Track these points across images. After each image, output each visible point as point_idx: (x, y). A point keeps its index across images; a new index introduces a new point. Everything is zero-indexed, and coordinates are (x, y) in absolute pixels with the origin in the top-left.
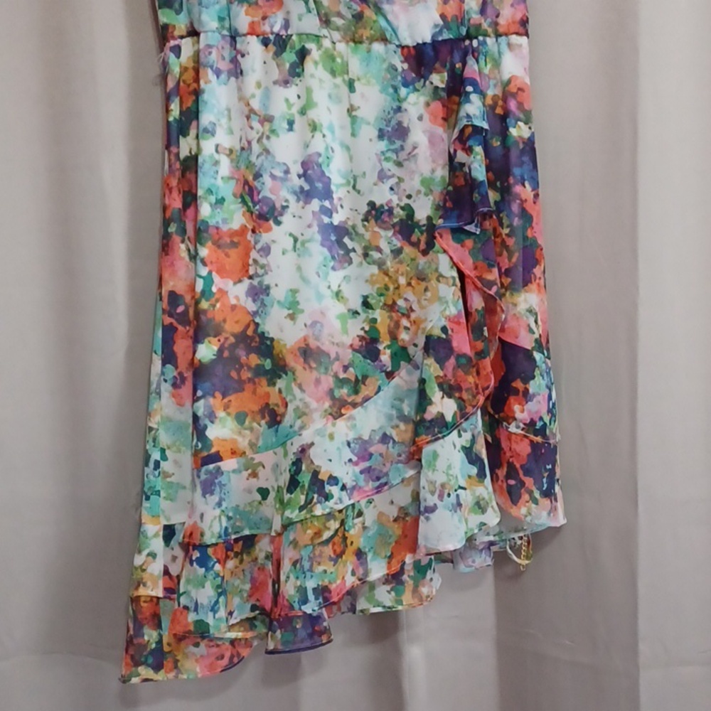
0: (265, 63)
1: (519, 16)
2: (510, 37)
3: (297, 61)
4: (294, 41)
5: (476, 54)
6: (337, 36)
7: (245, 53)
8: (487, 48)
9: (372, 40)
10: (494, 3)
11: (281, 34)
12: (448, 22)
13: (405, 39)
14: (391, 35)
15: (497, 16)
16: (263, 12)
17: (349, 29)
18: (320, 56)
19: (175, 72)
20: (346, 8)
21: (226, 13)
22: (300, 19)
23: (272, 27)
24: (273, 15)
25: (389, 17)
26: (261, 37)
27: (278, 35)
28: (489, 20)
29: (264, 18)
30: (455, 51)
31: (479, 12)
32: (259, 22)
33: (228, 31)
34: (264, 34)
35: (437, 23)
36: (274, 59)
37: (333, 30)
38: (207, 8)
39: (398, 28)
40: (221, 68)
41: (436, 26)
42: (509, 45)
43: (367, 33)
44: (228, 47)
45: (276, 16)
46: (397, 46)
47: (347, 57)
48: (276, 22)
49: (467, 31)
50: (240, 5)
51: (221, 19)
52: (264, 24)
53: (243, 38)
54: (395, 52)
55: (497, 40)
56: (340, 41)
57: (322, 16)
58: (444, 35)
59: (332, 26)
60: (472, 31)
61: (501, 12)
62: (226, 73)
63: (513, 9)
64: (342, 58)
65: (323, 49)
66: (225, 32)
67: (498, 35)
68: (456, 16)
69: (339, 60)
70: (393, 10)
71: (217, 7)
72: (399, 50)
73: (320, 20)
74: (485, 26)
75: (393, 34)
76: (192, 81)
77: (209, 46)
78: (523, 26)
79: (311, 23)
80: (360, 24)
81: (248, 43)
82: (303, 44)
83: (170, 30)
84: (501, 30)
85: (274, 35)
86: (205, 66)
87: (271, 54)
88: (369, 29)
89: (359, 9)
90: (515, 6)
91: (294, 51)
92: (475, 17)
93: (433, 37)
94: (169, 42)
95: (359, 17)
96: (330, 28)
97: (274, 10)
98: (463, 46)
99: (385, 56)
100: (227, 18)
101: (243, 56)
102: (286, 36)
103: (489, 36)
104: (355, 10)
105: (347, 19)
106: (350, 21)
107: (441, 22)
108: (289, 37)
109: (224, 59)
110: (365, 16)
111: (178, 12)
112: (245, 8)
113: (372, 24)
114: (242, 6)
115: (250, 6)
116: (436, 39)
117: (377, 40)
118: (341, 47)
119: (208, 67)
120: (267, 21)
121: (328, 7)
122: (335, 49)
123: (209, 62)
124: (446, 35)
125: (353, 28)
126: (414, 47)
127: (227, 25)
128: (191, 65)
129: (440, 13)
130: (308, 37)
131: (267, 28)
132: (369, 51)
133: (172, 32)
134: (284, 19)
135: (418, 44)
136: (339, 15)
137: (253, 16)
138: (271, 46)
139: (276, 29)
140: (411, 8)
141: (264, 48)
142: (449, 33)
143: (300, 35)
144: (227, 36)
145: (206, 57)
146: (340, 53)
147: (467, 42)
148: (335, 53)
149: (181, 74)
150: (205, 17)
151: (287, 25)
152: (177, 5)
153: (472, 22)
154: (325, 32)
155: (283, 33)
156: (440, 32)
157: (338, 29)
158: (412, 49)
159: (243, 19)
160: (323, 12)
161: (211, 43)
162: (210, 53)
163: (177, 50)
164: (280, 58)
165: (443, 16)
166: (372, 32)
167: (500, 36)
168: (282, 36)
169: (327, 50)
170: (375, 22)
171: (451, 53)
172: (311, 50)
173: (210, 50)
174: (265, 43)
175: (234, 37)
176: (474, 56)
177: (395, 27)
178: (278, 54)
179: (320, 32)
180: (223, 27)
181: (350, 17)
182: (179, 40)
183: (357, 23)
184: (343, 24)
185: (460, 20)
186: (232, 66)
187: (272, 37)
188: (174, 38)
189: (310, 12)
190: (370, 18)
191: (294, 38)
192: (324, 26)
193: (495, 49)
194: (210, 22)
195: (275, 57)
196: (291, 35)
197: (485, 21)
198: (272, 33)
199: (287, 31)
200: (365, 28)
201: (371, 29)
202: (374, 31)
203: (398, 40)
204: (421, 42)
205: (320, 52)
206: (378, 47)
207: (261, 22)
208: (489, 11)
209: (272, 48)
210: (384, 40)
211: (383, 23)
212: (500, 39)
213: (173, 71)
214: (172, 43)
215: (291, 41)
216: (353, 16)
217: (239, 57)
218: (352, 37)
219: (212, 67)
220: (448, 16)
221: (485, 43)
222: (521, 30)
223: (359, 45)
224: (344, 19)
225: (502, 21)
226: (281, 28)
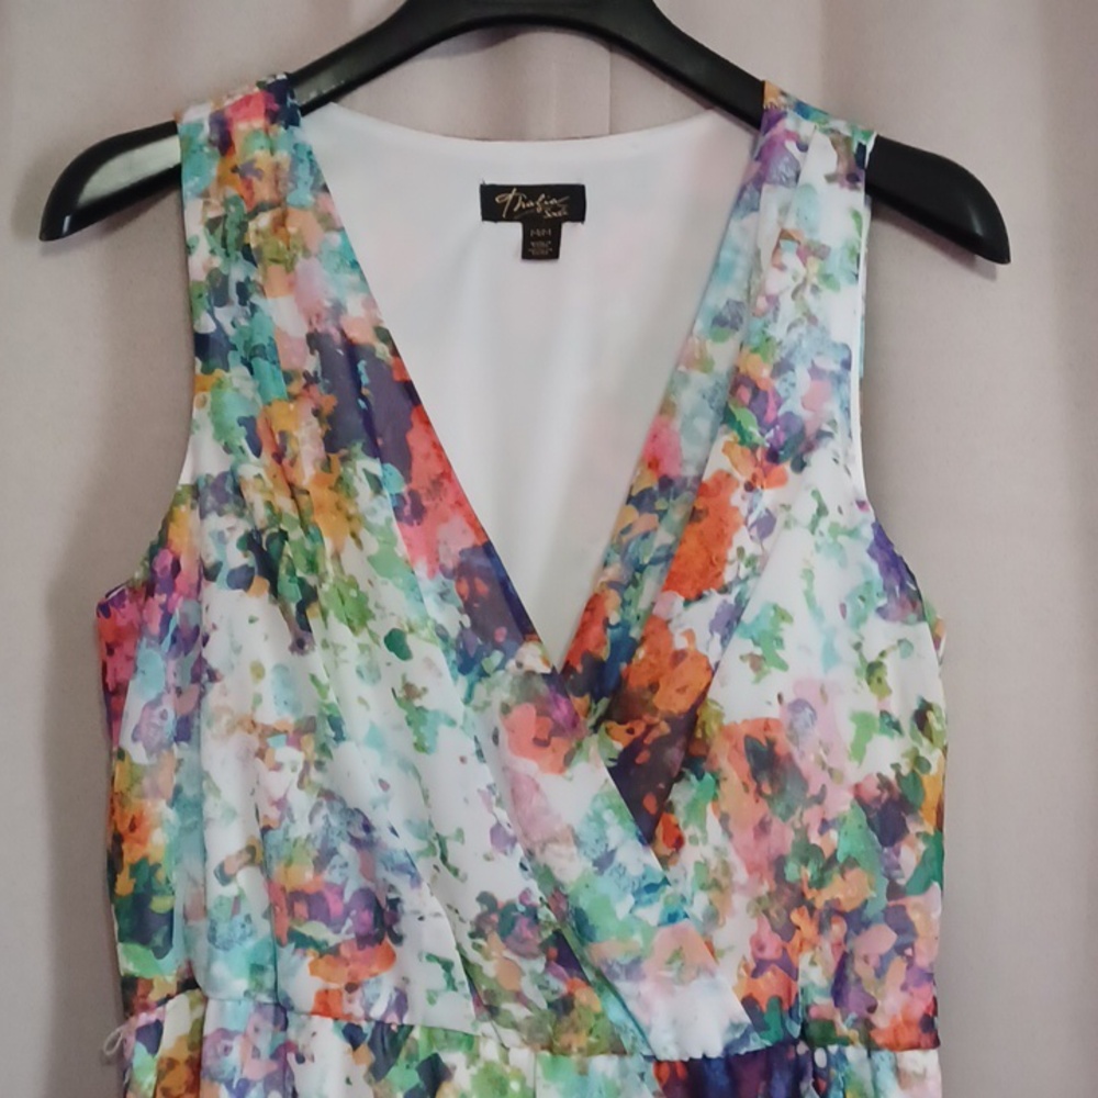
0: (348, 1081)
1: (919, 1009)
2: (899, 1054)
3: (422, 1085)
4: (415, 1042)
5: (823, 1084)
6: (511, 1036)
7: (307, 1053)
8: (846, 1068)
9: (591, 1051)
10: (864, 984)
11: (388, 1021)
12: (761, 1014)
13: (665, 1049)
14: (634, 1039)
15: (872, 1009)
16: (350, 974)
17: (540, 1029)
18: (474, 1077)
19: (145, 1086)
20: (536, 987)
21: (268, 956)
22: (432, 1001)
23: (368, 1006)
24: (372, 980)
25: (631, 1005)
26: (344, 1023)
27: (380, 1024)
28: (853, 1015)
29: (352, 987)
30: (777, 1075)
31: (829, 990)
32: (341, 994)
33: (270, 996)
34: (349, 1016)
35: (736, 1021)
36: (369, 1082)
37: (506, 1026)
38: (226, 949)
39: (649, 1029)
40: (250, 1077)
41: (735, 1027)
42: (898, 1072)
43: (582, 1040)
44: (268, 1026)
45: (378, 982)
46: (646, 1057)
47: (535, 1078)
48: (378, 996)
49: (803, 1031)
50: (300, 950)
51: (256, 969)
52: (350, 1001)
53: (303, 1017)
54: (642, 1076)
55: (869, 1056)
56: (520, 1047)
57: (482, 995)
58: (752, 1042)
59: (500, 1018)
60: (814, 1030)
61: (880, 1003)
62: (260, 1085)
63: (904, 996)
64: (523, 1081)
65: (481, 1064)
66: (264, 998)
67: (871, 1047)
68: (780, 1001)
69: (515, 1086)
70: (639, 994)
71: (250, 944)
72: (651, 1068)
73: (478, 1003)
74: (843, 1028)
75: (640, 1037)
76: (183, 1090)
77: (225, 1033)
78: (928, 1031)
79: (456, 1011)
80: (566, 1021)
81: (314, 1034)
82: (435, 1051)
83: (140, 991)
84: (879, 1040)
85: (373, 1024)
86: (213, 1079)
87: (363, 1069)
88: (584, 1032)
89: (564, 989)
90: (911, 988)
91: (415, 1064)
92: (822, 1002)
93: (727, 1049)
94: (137, 1016)
95: (563, 1006)
96: (498, 1023)
97: (374, 969)
98: (792, 1056)
99: (618, 1083)
100: (271, 967)
101: (301, 1059)
102: (401, 1027)
103: (852, 1043)
104: (554, 992)
105: (539, 1009)
106: (543, 1015)
107: (746, 1019)
108: (405, 1029)
109: (256, 1053)
110: (576, 1004)
111: (160, 953)
112: (310, 959)
113: (592, 1022)
114: (305, 955)
115: (321, 956)
116: (732, 1052)
117: (602, 1053)
118: (522, 1056)
119: (221, 1081)
120: (358, 994)
121: (495, 980)
122: (506, 1061)
123: (223, 1072)
124: (757, 1043)
125: (549, 1028)
126: (683, 1062)
127: (268, 981)
128: (184, 1054)
129: (743, 994)
130: (446, 1036)
131: (356, 1009)
132: (583, 1072)
133: (145, 996)
134: (396, 989)
135: (691, 1060)
136: (519, 997)
137: (328, 980)
138: (364, 1048)
139: (378, 1011)
140: (678, 988)
141: (349, 1046)
142: (761, 1037)
143: (430, 1031)
144: (266, 1004)
145: (217, 1057)
146: (519, 1070)
147: (802, 1048)
148: (508, 1069)
149: (160, 1076)
150: (220, 969)
151: (401, 1002)
152: (158, 940)
153: (813, 1012)
154: (487, 1027)
155: (393, 1019)
156: (745, 1038)
157: (515, 1026)
158: (679, 1065)
159: (304, 983)
160: (484, 987)
161: (232, 1026)
162: (227, 1050)
163: (153, 1034)
164: (383, 1081)
165: (749, 1003)
166: (592, 1039)
167: (878, 1048)
168: (390, 1025)
169: (489, 1068)
170: (598, 1016)
171: (767, 1075)
172: (455, 1068)
173: (227, 1042)
174: (352, 1035)
175: (282, 1010)
176: (816, 1086)
177: (642, 1026)
178: (377, 1072)
179: (476, 1029)
180: (259, 986)
181: (544, 1006)
182: (160, 1009)
183: (559, 1020)
184: (528, 1018)
185: (786, 1007)
186: (274, 1066)
187: (367, 1028)
188: (146, 1008)
189: (455, 989)
190: (588, 1008)
191: (416, 1034)
192: (486, 1014)
193: (865, 1073)
194: (230, 978)
195: (373, 1079)
196: (411, 1028)
197: (843, 1020)
198: (368, 1019)
199: (401, 1017)
200: (577, 1031)
201: (591, 1032)
202: (598, 1037)
203: (649, 1046)
204: (698, 1056)
205: (474, 1070)
206: (604, 1065)
207: (345, 994)
208: (853, 996)
209: (367, 1056)
210: (618, 1050)
211: (615, 1014)
212: (877, 1056)
213: (141, 1084)
214: (144, 1018)
215: (409, 1041)
216: (550, 1005)
217: (291, 1057)
218: (545, 1044)
219: (229, 1084)
220: (760, 999)
221: (842, 1056)
222: (926, 1039)
223: (562, 1059)
224: (530, 1009)
225: (881, 1021)
226: (387, 1012)
